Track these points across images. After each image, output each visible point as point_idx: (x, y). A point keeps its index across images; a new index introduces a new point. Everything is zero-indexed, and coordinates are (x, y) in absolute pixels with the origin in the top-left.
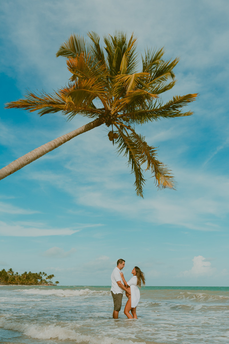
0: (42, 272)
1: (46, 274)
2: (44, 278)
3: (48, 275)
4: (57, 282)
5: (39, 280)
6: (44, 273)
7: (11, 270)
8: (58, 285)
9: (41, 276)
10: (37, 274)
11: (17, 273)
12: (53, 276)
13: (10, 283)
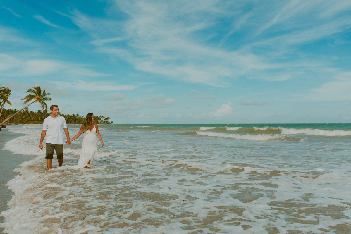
0: (101, 116)
1: (104, 117)
2: (103, 119)
3: (106, 117)
4: (112, 122)
5: (99, 121)
6: (102, 116)
7: (78, 115)
8: (113, 124)
9: (100, 118)
10: (98, 117)
11: (83, 117)
12: (109, 118)
13: (78, 123)
